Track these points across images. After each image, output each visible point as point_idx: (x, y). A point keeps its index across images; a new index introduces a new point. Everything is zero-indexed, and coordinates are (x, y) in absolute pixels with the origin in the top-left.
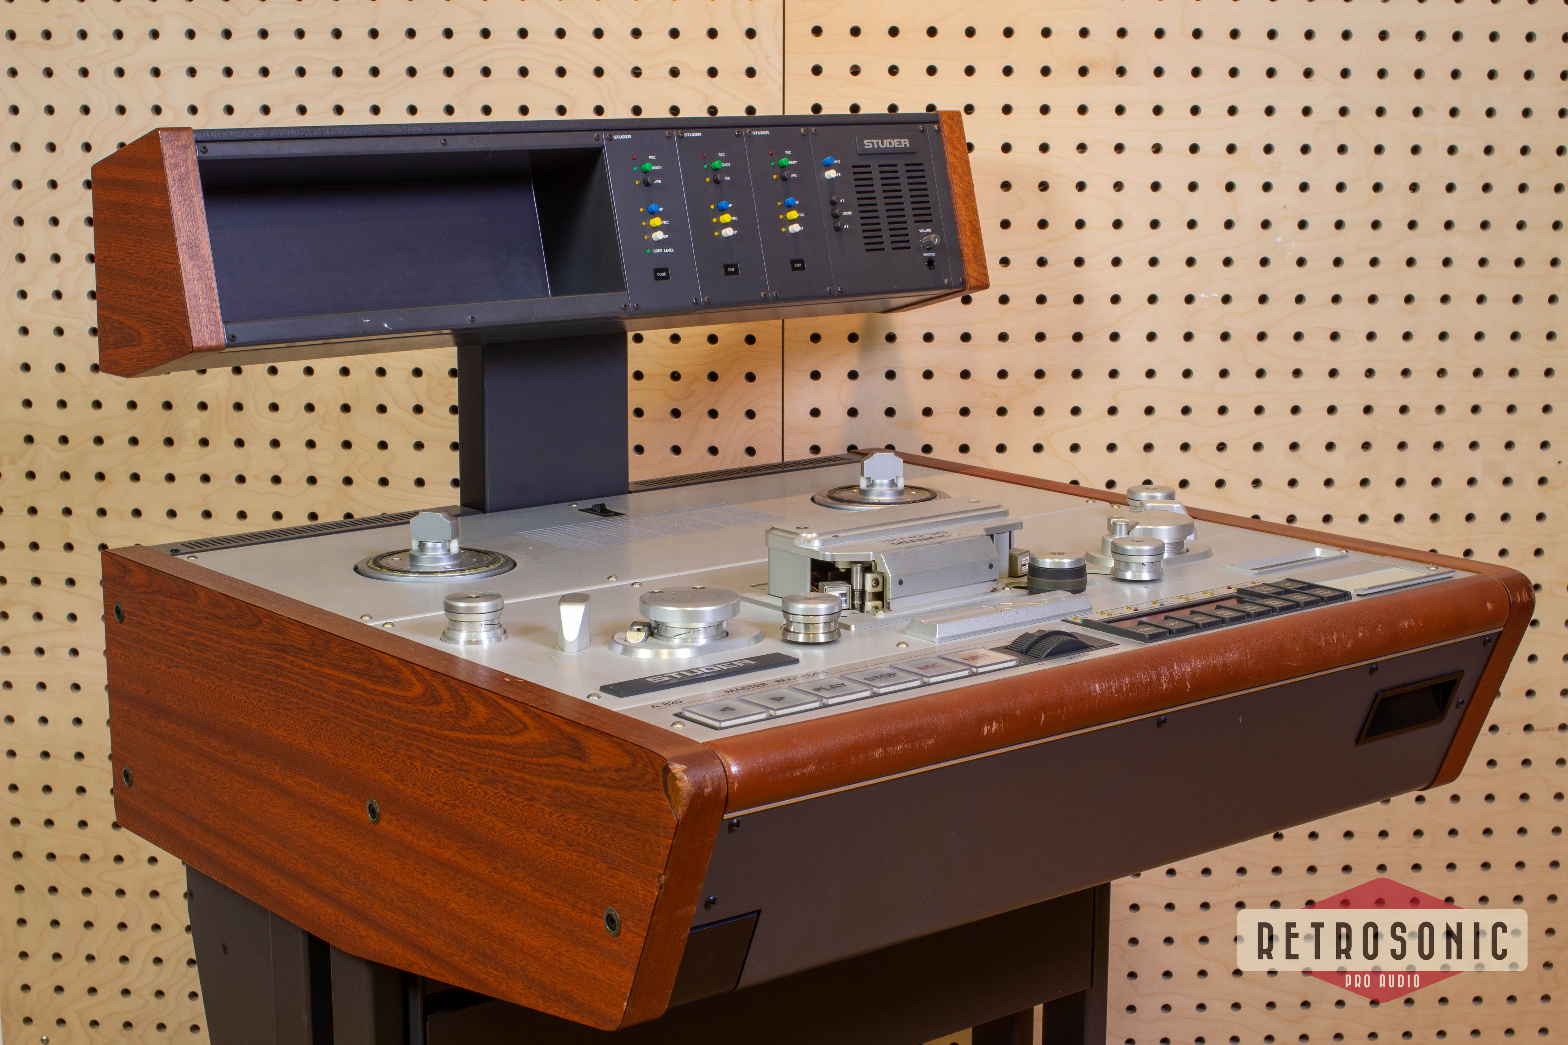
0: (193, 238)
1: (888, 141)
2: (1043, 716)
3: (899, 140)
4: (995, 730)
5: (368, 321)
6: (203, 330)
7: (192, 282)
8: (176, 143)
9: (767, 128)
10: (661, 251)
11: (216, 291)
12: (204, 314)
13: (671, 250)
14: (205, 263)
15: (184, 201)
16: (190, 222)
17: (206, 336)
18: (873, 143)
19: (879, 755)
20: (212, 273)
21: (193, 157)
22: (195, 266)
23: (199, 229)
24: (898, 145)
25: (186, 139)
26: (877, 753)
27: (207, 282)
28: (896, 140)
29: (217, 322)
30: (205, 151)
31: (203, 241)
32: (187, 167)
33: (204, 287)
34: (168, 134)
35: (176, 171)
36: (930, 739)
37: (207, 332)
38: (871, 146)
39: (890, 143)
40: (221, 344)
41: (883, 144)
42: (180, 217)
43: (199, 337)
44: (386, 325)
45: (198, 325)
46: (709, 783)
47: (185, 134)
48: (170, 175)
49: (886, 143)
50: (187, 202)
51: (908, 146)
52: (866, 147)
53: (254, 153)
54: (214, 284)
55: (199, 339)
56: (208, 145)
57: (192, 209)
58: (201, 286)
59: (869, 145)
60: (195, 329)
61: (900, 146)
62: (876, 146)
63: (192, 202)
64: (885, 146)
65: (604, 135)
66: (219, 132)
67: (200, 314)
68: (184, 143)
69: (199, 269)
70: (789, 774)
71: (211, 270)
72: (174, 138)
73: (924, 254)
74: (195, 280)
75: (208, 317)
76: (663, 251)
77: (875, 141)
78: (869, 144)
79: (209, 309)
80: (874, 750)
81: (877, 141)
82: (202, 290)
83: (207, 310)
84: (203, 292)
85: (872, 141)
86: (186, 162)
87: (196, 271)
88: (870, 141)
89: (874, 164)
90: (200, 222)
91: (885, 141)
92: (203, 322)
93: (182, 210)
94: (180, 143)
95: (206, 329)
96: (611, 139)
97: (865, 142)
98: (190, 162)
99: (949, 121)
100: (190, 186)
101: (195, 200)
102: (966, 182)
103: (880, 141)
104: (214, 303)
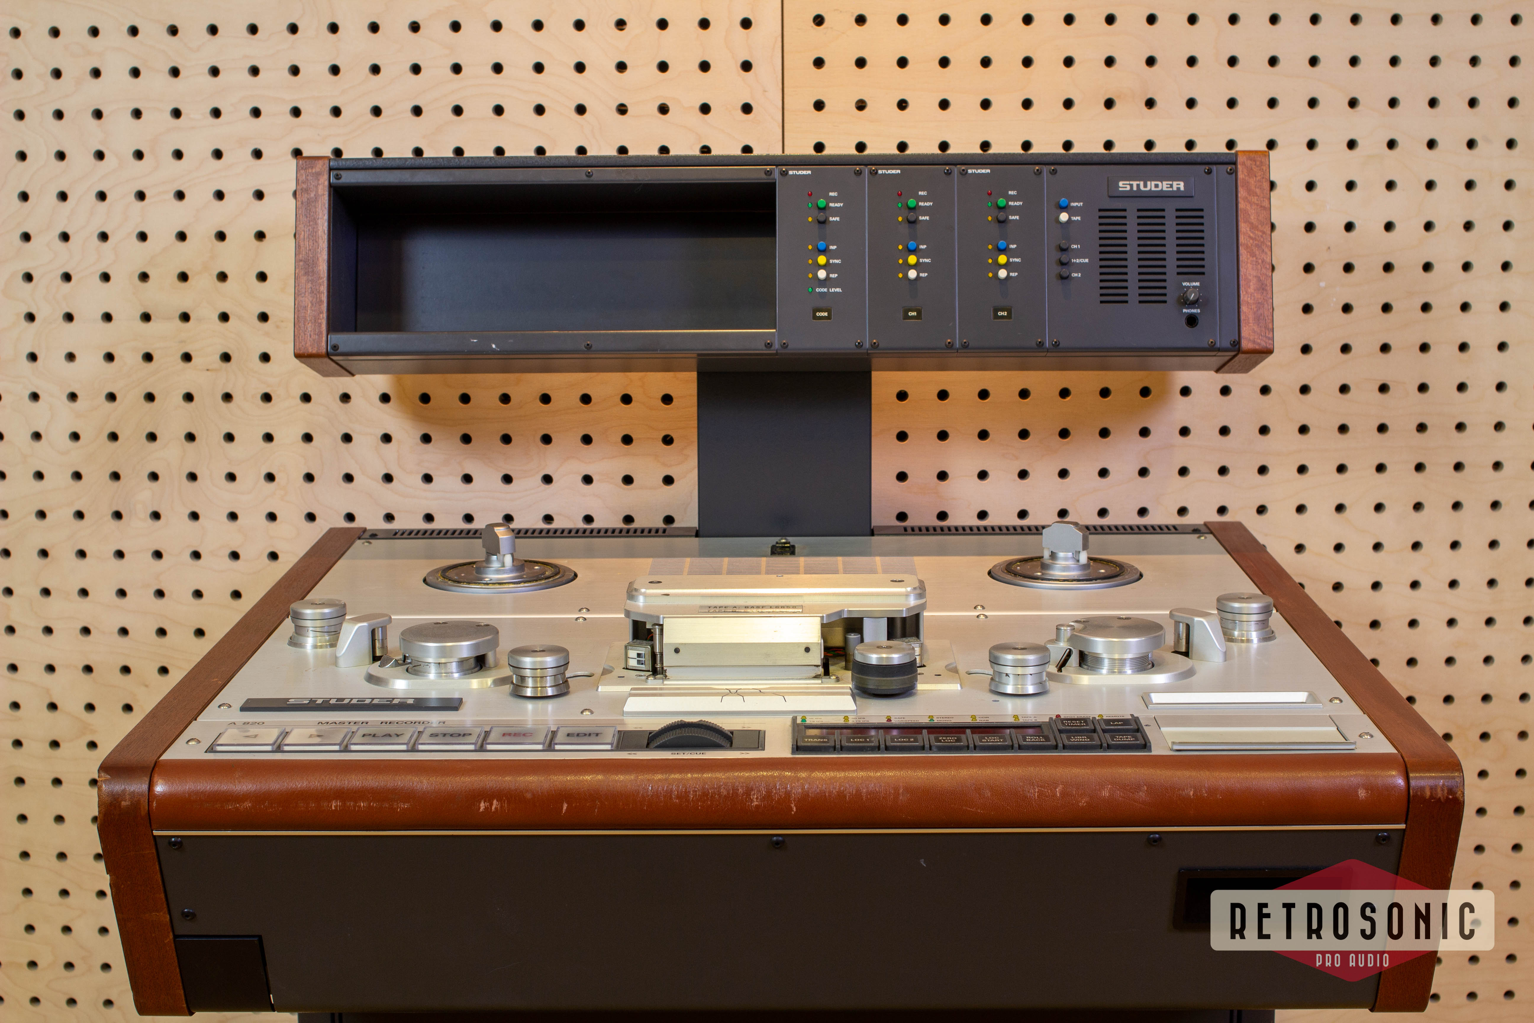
0: (311, 256)
1: (1153, 183)
2: (565, 806)
3: (1171, 183)
4: (496, 808)
5: (475, 341)
6: (306, 338)
7: (303, 295)
8: (310, 171)
9: (988, 166)
10: (825, 290)
11: (325, 304)
12: (310, 324)
13: (838, 290)
14: (320, 278)
15: (309, 222)
16: (311, 241)
17: (309, 344)
18: (1131, 186)
19: (336, 807)
20: (324, 289)
21: (324, 183)
22: (308, 281)
23: (318, 248)
24: (1167, 188)
25: (320, 167)
26: (334, 804)
27: (318, 296)
28: (1165, 183)
29: (321, 333)
30: (338, 177)
31: (320, 259)
32: (317, 191)
33: (315, 300)
34: (304, 162)
35: (306, 195)
36: (404, 803)
37: (310, 340)
38: (1128, 188)
39: (1157, 186)
40: (322, 353)
41: (1145, 186)
42: (302, 236)
43: (301, 345)
44: (494, 346)
45: (302, 334)
46: (127, 797)
47: (321, 162)
48: (300, 199)
49: (1151, 186)
50: (311, 223)
51: (1182, 189)
52: (1120, 189)
53: (387, 180)
54: (324, 298)
55: (301, 346)
56: (342, 172)
57: (315, 230)
58: (311, 299)
59: (1126, 187)
60: (299, 337)
61: (1171, 189)
62: (1135, 188)
63: (316, 224)
64: (1148, 189)
65: (776, 171)
66: (355, 161)
67: (306, 324)
68: (318, 170)
69: (312, 284)
70: (219, 805)
71: (323, 285)
72: (309, 166)
73: (1184, 310)
74: (307, 293)
75: (313, 327)
76: (828, 290)
77: (1135, 183)
78: (1124, 186)
79: (316, 320)
80: (330, 801)
81: (1138, 183)
82: (311, 302)
83: (313, 321)
84: (312, 305)
85: (1131, 182)
86: (317, 187)
87: (309, 285)
88: (1128, 182)
89: (1132, 208)
90: (321, 242)
91: (1149, 183)
92: (307, 331)
93: (306, 230)
94: (314, 171)
95: (309, 338)
96: (784, 174)
97: (1121, 184)
98: (320, 187)
99: (1249, 163)
100: (317, 209)
101: (319, 221)
102: (1261, 231)
103: (1142, 183)
104: (321, 315)
